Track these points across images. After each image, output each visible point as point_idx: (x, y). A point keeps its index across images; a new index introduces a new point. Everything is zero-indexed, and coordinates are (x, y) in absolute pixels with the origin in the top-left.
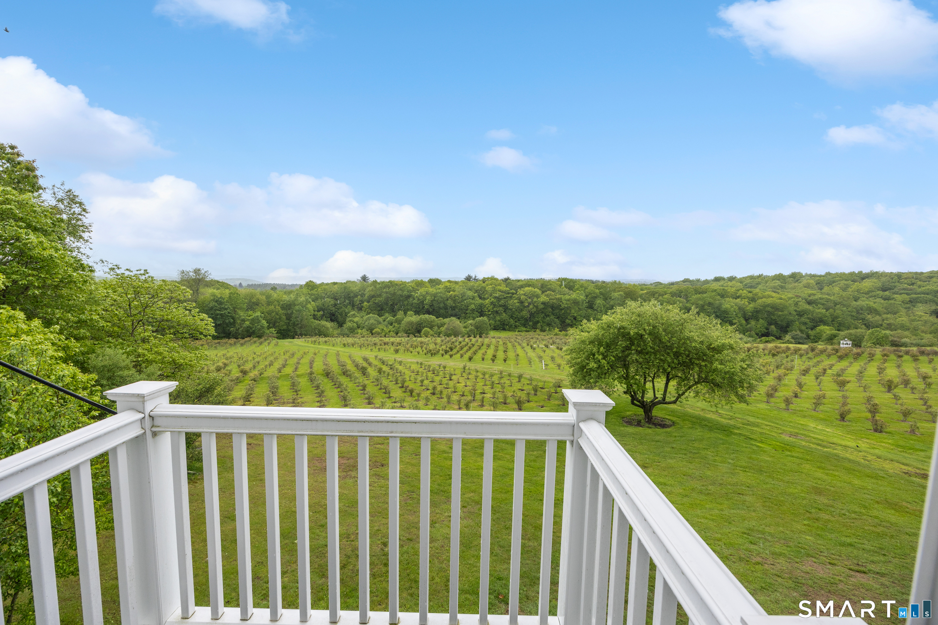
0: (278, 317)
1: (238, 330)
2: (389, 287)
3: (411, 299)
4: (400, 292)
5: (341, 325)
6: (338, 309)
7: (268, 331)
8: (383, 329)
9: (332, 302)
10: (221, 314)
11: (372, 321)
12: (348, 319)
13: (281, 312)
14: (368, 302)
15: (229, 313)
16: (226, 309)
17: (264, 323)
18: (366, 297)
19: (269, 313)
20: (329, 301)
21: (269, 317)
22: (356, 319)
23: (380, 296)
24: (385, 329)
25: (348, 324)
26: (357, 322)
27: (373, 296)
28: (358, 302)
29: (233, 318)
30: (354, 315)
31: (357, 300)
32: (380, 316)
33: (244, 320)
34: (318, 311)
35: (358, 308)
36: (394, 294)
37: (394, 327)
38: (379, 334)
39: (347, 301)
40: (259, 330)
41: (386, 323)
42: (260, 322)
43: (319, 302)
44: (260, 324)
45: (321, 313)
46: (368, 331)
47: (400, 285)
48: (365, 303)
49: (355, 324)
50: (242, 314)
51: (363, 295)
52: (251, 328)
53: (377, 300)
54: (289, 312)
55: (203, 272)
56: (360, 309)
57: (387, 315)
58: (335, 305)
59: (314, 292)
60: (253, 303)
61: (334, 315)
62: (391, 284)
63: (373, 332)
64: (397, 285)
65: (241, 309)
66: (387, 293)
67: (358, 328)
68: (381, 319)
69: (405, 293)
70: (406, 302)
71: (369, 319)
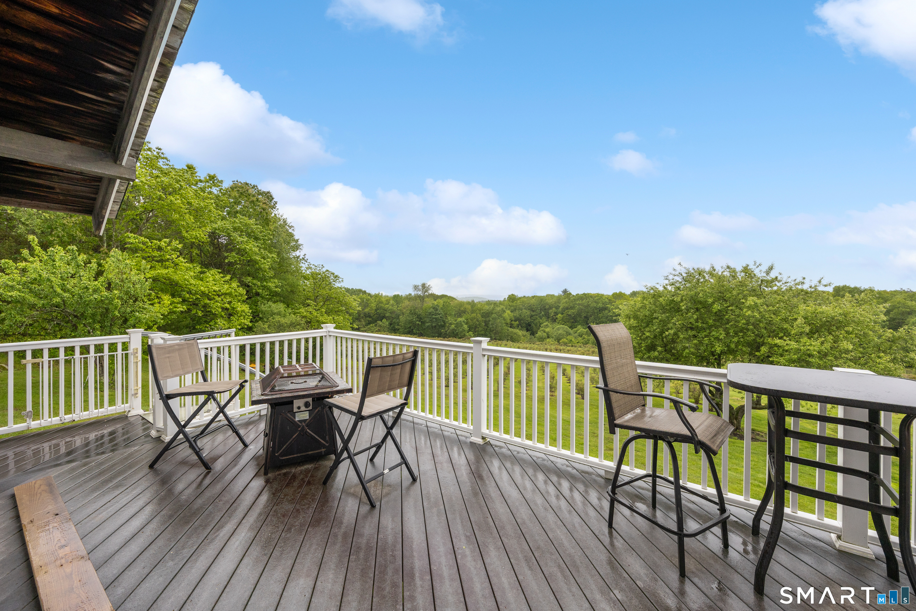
0: (478, 323)
1: (446, 331)
2: (582, 300)
3: (607, 311)
4: (595, 305)
5: (533, 334)
6: (534, 320)
7: (467, 334)
8: (571, 340)
9: (528, 313)
10: (436, 318)
11: (561, 331)
12: (541, 329)
13: (480, 319)
14: (562, 314)
15: (441, 317)
16: (439, 314)
17: (466, 327)
18: (560, 309)
19: (472, 319)
20: (526, 313)
21: (471, 323)
22: (547, 330)
23: (572, 308)
24: (573, 340)
25: (539, 334)
26: (548, 332)
27: (567, 308)
28: (553, 314)
29: (444, 322)
30: (547, 325)
31: (552, 312)
32: (571, 327)
33: (451, 324)
34: (515, 321)
35: (552, 319)
36: (588, 306)
37: (584, 338)
38: (565, 344)
39: (543, 313)
40: (461, 332)
41: (576, 334)
42: (462, 326)
43: (517, 314)
44: (462, 328)
45: (517, 322)
46: (555, 340)
47: (595, 297)
48: (560, 315)
49: (545, 334)
50: (450, 319)
51: (557, 308)
52: (456, 331)
53: (570, 312)
54: (488, 319)
55: (427, 286)
56: (554, 320)
57: (579, 327)
58: (532, 316)
59: (514, 304)
60: (462, 311)
61: (530, 325)
62: (585, 296)
63: (561, 341)
64: (591, 297)
65: (450, 315)
66: (579, 304)
67: (548, 337)
68: (571, 331)
69: (600, 305)
70: (601, 315)
71: (558, 329)
